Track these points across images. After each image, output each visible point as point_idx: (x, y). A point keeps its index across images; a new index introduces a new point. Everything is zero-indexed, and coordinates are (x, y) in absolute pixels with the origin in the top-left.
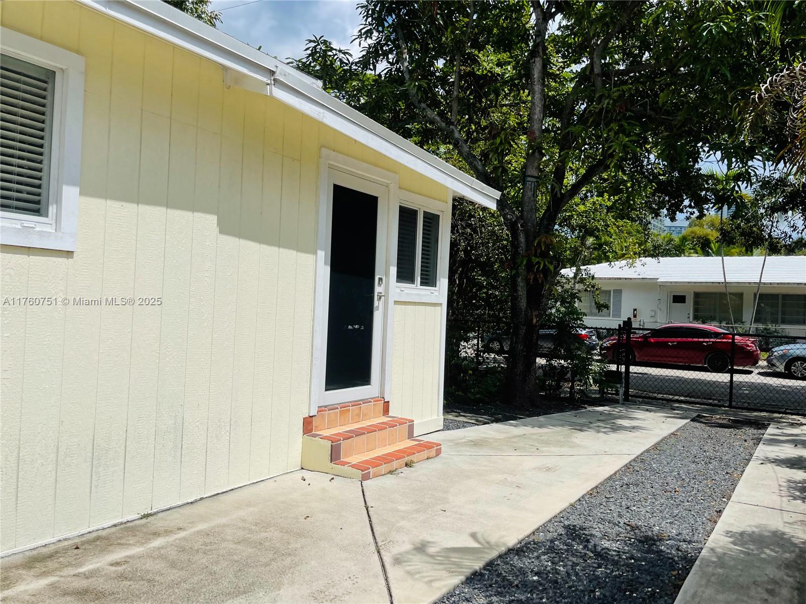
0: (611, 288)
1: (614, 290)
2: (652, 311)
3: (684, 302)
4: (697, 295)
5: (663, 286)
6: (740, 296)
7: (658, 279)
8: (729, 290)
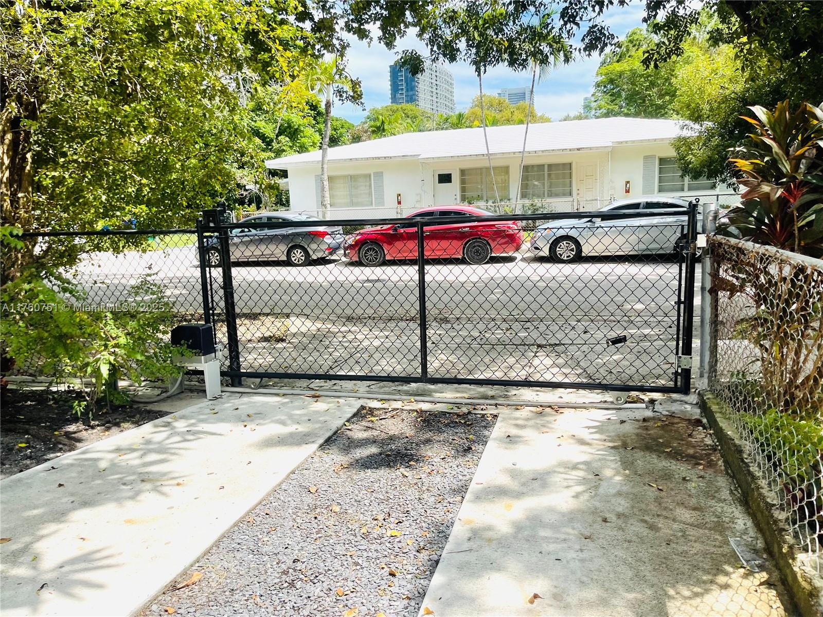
0: (371, 171)
1: (374, 173)
2: (417, 195)
3: (450, 181)
4: (463, 172)
5: (425, 164)
6: (506, 170)
7: (419, 155)
8: (494, 163)
